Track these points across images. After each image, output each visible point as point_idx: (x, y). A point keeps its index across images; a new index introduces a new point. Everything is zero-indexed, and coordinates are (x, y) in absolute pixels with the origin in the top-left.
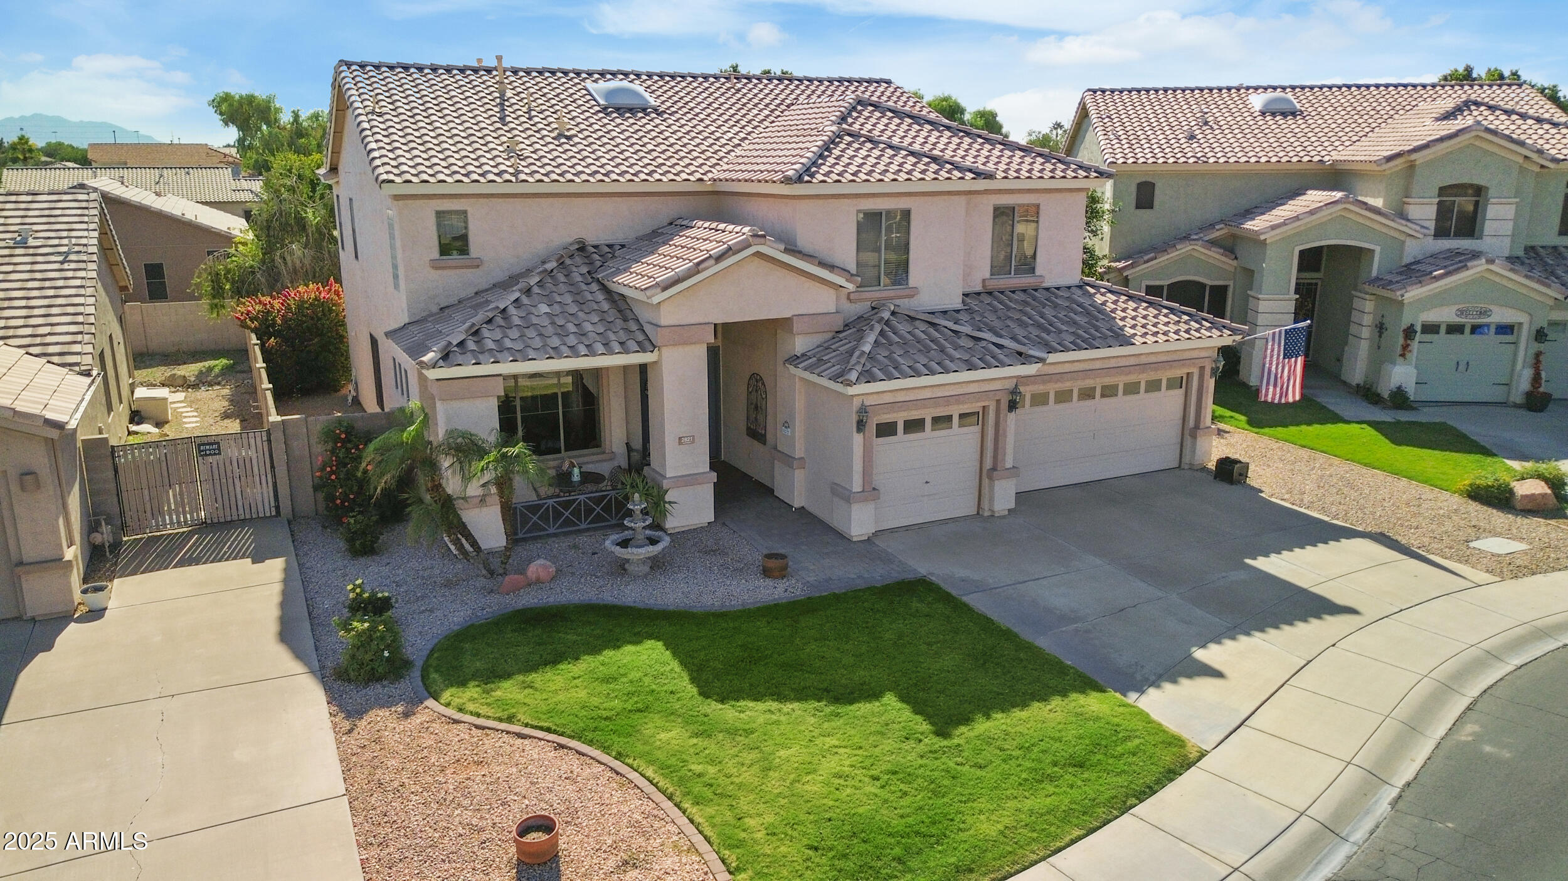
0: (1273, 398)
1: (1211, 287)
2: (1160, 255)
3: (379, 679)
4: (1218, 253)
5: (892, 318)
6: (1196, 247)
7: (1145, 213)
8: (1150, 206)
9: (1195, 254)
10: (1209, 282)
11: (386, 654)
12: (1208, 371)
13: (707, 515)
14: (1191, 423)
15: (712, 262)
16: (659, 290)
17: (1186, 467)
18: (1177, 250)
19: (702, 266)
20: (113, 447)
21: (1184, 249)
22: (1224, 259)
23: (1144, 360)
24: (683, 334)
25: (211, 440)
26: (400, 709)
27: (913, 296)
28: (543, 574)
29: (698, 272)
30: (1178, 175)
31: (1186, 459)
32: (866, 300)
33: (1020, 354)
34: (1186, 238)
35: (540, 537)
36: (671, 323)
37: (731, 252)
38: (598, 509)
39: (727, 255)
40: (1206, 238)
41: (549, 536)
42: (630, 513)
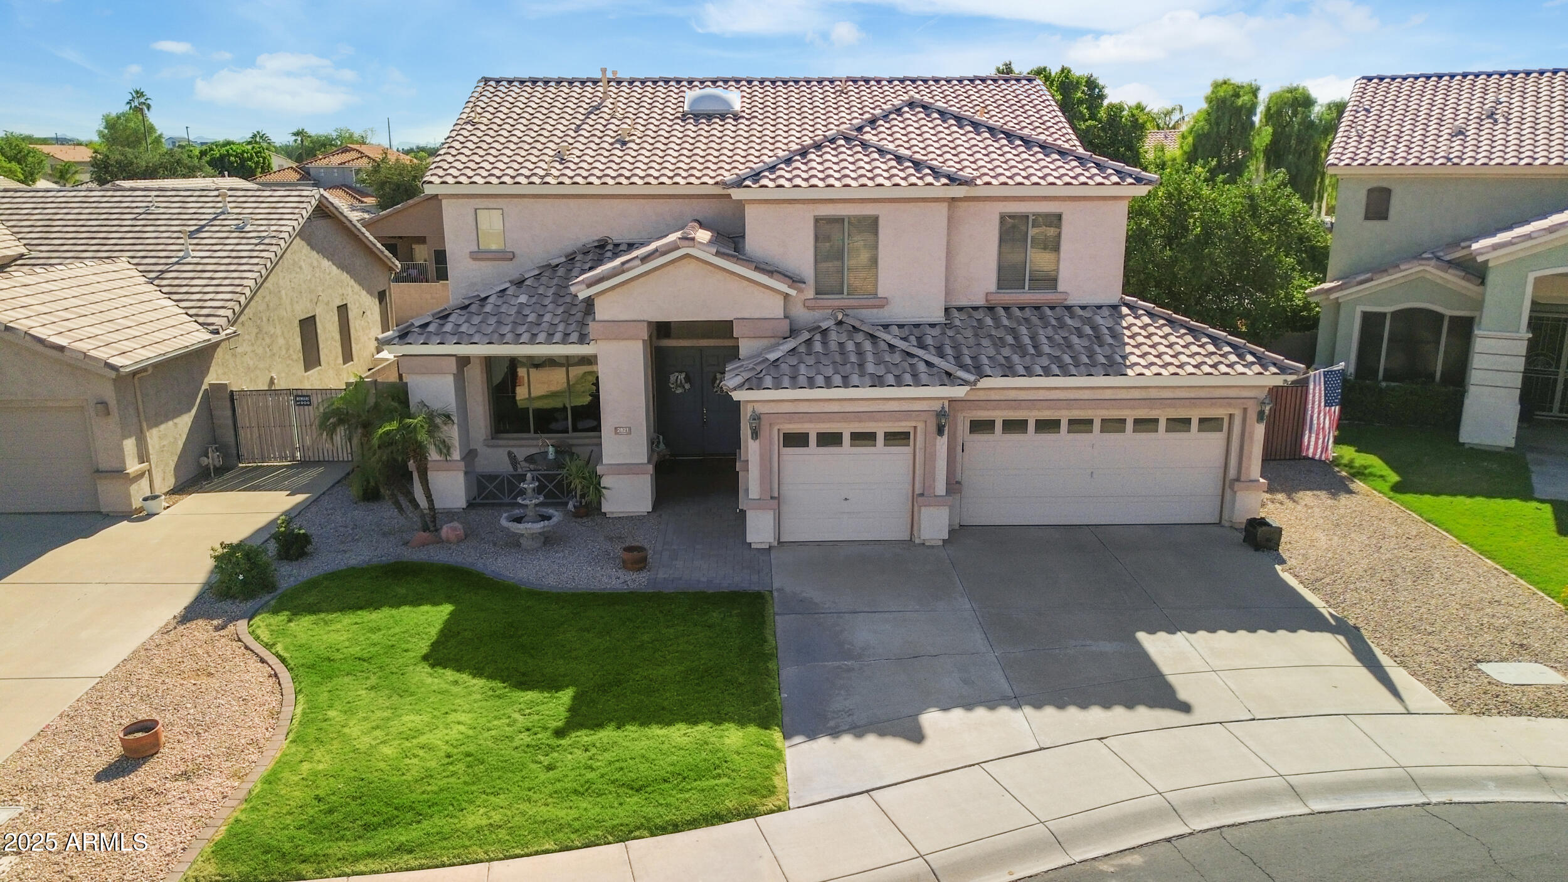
0: (1315, 453)
1: (1452, 318)
2: (1378, 276)
3: (233, 597)
4: (1459, 276)
5: (834, 328)
6: (1428, 268)
7: (1377, 225)
8: (1385, 217)
9: (1428, 276)
10: (1448, 312)
11: (241, 577)
12: (1252, 415)
13: (644, 504)
14: (1232, 473)
15: (638, 262)
16: (584, 286)
17: (1227, 524)
18: (1402, 271)
19: (627, 266)
20: (232, 392)
21: (1412, 269)
22: (1464, 283)
23: (1154, 394)
24: (618, 329)
25: (305, 393)
26: (215, 622)
27: (882, 307)
28: (452, 536)
29: (623, 272)
30: (1424, 180)
31: (1226, 516)
32: (828, 307)
33: (949, 374)
34: (1417, 257)
35: (493, 505)
36: (606, 318)
37: (658, 253)
38: (550, 486)
39: (653, 257)
40: (1448, 258)
41: (501, 505)
42: (522, 492)
